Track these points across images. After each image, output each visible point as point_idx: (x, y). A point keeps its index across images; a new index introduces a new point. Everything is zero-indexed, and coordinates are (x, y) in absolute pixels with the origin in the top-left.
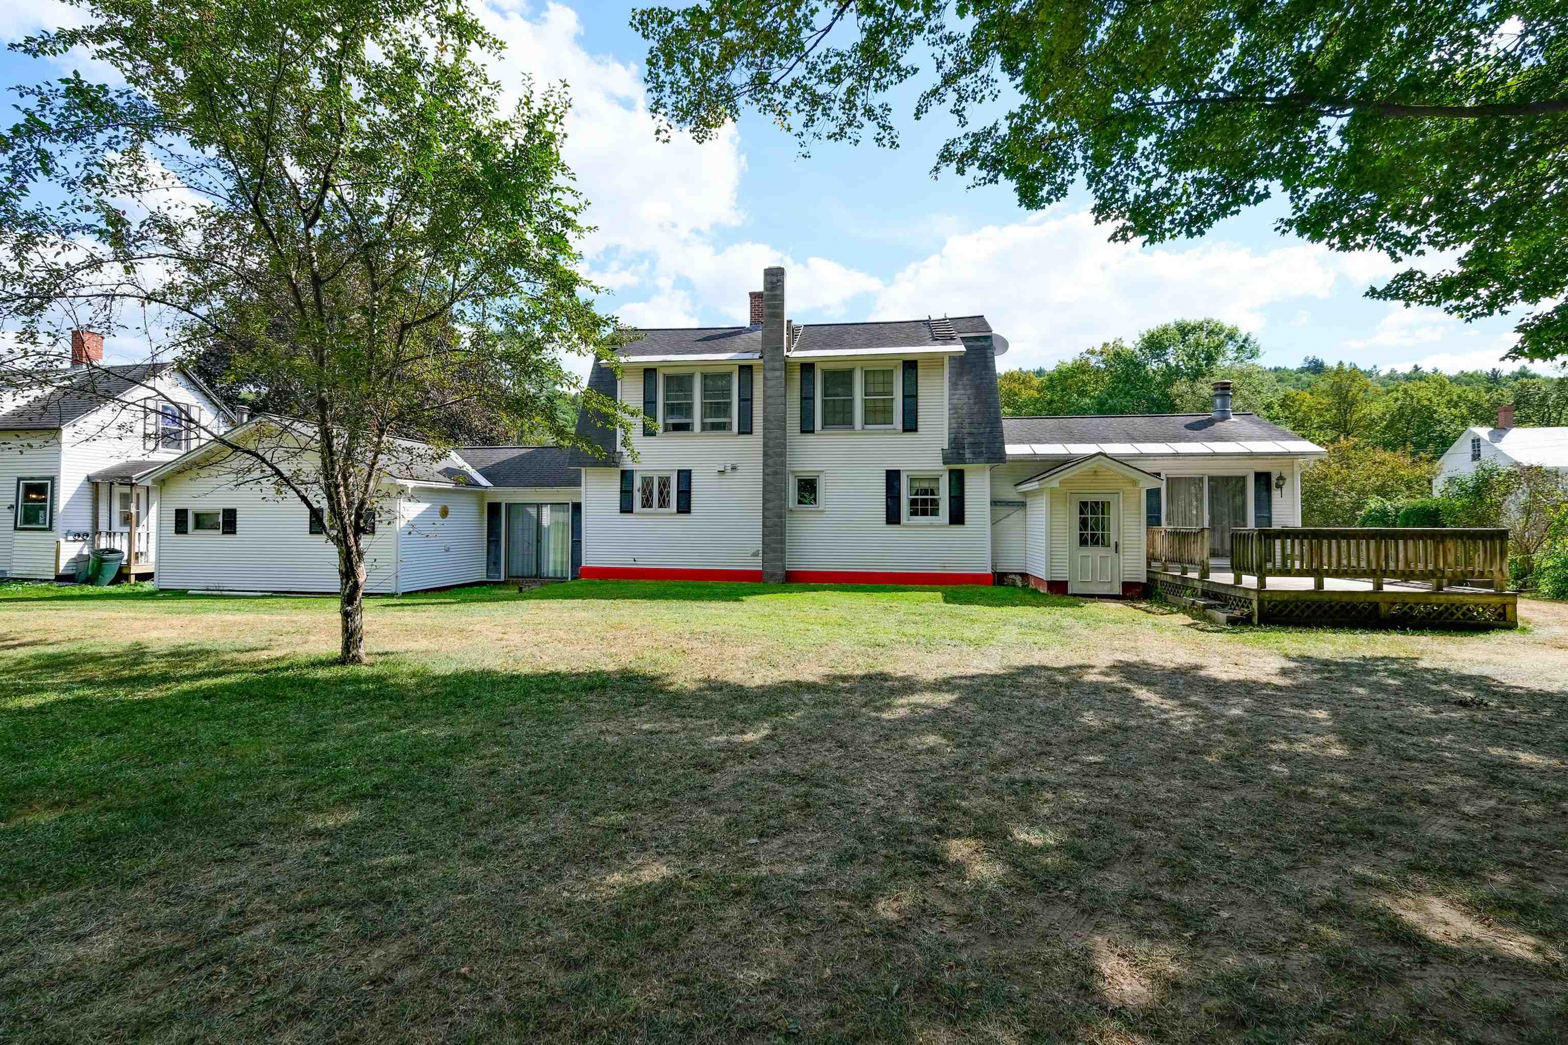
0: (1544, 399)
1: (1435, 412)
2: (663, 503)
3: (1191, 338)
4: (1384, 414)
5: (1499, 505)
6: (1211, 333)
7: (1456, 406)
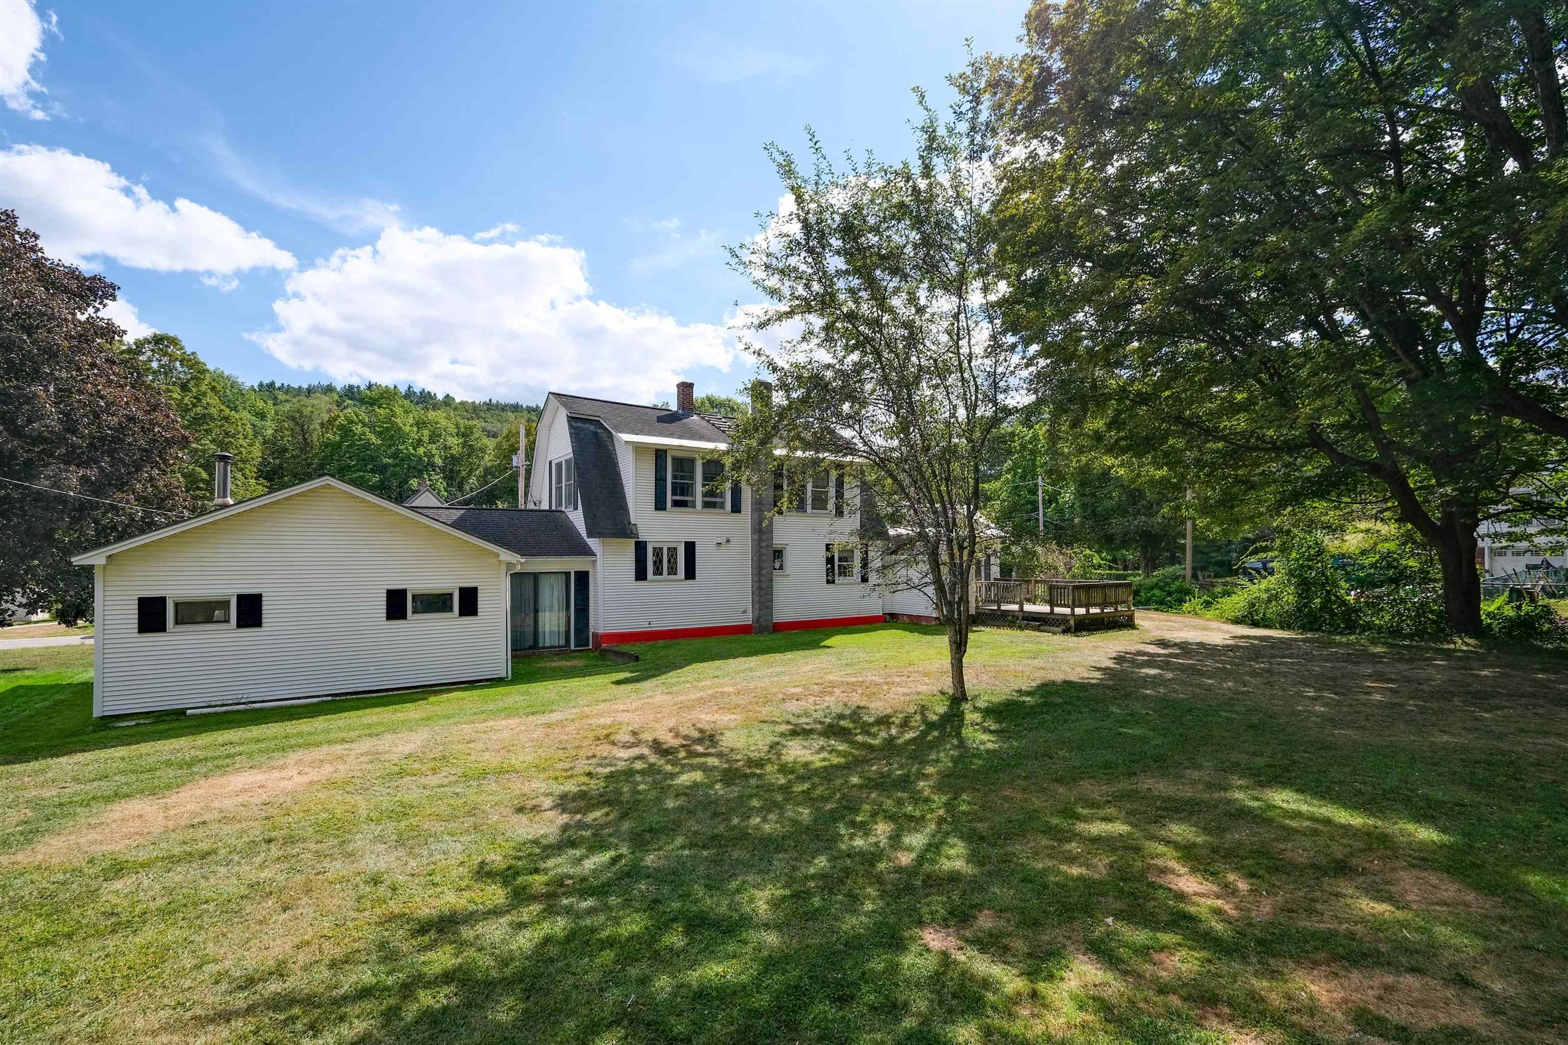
2: (673, 571)
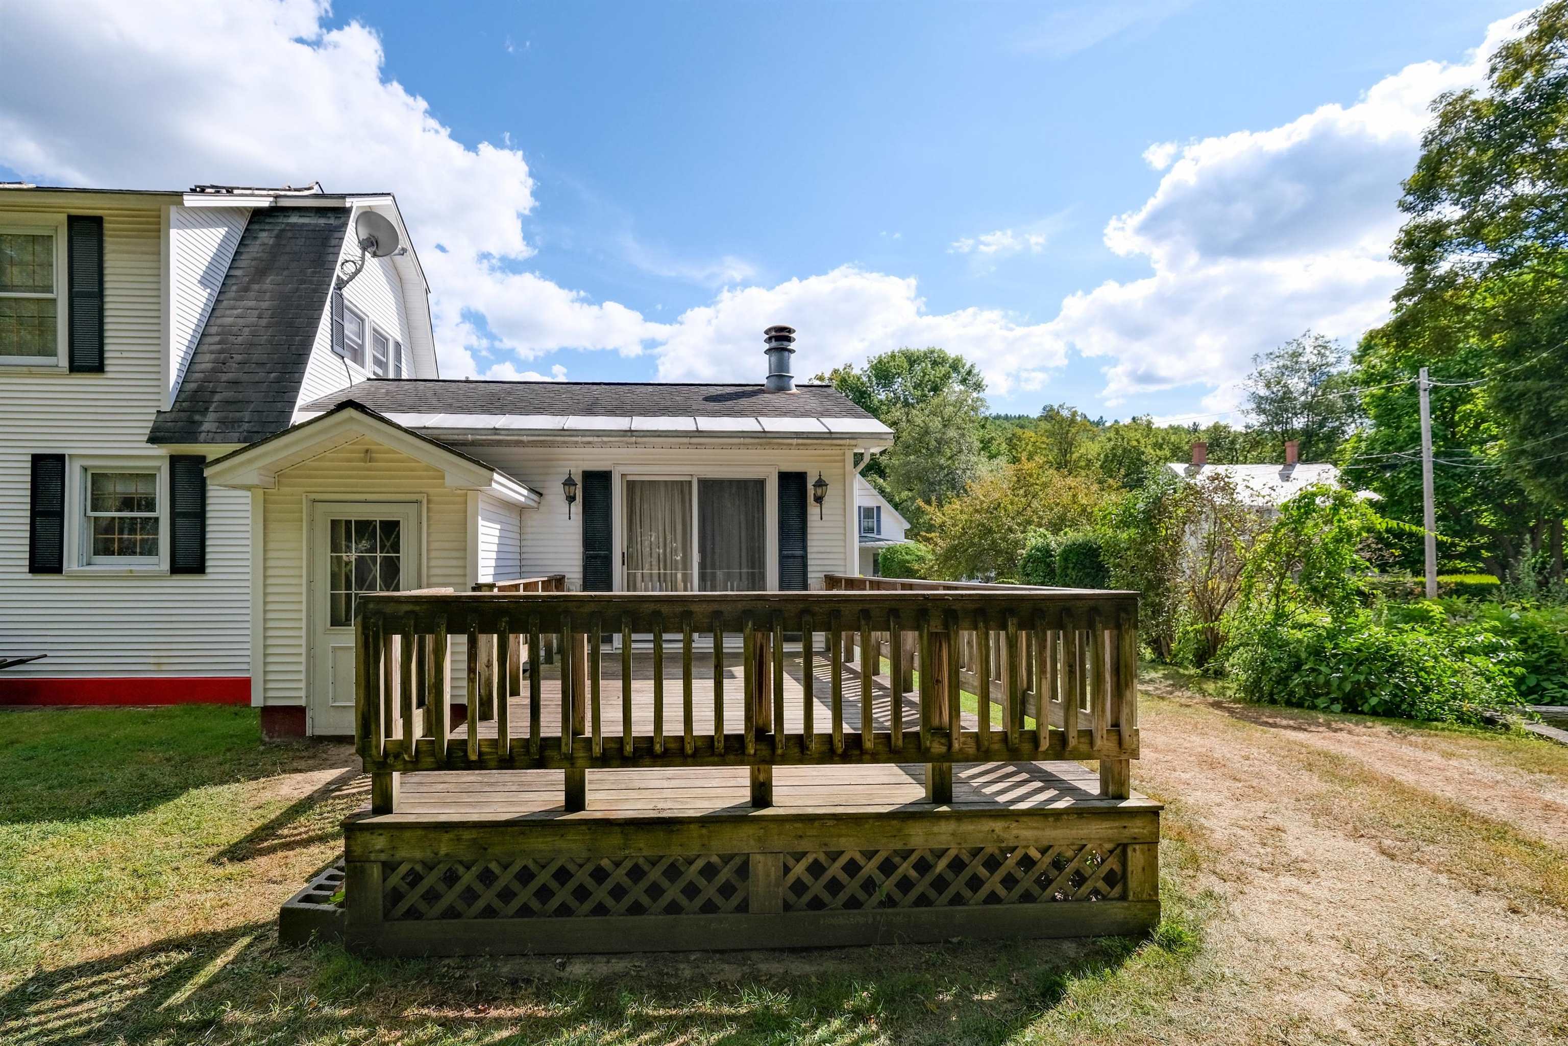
0: (1233, 442)
1: (1143, 453)
3: (917, 368)
4: (1099, 455)
5: (1177, 540)
6: (935, 363)
7: (1161, 447)
